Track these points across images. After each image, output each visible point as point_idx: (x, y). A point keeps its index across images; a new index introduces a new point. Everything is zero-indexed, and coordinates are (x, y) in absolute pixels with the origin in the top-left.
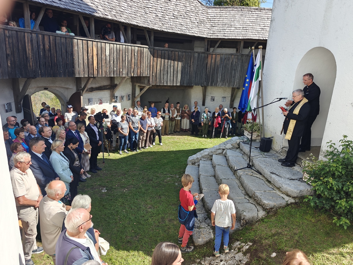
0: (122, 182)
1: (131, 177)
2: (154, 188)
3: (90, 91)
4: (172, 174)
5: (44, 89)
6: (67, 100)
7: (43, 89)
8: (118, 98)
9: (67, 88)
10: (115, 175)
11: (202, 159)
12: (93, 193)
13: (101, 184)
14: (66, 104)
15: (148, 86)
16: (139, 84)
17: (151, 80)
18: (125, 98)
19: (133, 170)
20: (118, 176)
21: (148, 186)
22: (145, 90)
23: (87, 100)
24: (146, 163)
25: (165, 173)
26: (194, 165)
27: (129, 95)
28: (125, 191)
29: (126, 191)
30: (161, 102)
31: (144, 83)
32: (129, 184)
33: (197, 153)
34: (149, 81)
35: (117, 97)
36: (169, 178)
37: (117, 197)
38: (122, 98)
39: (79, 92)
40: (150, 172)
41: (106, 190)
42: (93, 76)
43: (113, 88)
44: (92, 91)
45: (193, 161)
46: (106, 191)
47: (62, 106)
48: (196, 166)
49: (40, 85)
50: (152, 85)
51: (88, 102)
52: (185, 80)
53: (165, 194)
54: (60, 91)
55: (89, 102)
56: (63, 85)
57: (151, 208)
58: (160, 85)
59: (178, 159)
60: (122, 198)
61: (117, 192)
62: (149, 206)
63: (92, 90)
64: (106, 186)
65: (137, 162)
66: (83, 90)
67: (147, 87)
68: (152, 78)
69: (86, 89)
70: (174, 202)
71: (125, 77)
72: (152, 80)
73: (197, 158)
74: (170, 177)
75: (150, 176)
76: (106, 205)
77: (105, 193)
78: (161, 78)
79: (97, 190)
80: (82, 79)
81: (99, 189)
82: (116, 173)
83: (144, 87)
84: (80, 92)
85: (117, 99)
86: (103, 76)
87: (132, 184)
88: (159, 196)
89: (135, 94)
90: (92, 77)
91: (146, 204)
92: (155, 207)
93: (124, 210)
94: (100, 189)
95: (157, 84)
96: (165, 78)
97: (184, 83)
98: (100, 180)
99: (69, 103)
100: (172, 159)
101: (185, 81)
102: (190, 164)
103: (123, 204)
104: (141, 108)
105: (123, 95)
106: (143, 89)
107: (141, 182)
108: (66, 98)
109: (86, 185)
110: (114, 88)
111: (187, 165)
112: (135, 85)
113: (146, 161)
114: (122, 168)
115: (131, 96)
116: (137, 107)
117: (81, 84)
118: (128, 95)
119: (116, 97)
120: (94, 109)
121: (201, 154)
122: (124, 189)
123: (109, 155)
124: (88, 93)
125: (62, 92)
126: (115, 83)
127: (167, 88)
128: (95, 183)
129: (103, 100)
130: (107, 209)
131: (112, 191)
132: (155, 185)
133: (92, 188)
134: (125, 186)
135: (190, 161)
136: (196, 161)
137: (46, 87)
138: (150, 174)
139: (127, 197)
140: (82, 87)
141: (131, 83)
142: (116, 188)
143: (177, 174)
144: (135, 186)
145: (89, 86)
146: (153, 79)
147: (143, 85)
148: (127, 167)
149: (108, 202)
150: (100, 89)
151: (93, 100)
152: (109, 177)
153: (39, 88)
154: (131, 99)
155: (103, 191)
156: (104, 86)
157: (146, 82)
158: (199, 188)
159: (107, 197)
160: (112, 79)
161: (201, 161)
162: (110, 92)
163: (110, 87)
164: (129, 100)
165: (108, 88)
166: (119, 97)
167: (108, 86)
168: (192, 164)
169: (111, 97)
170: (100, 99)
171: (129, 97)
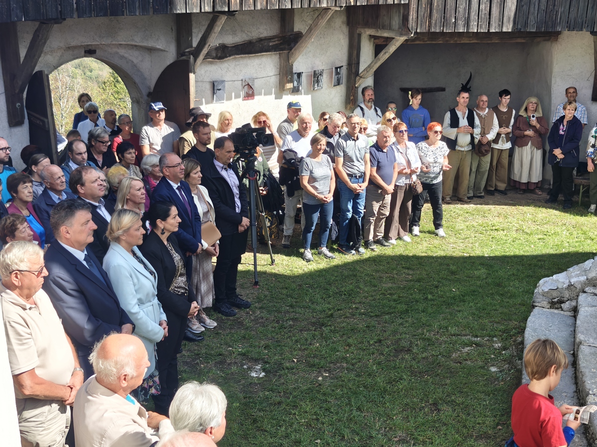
0: (311, 350)
1: (342, 337)
2: (415, 376)
3: (217, 55)
4: (477, 336)
5: (85, 52)
6: (149, 88)
7: (83, 53)
8: (304, 78)
9: (151, 50)
10: (291, 326)
11: (587, 289)
12: (225, 378)
13: (248, 352)
14: (146, 98)
15: (401, 35)
16: (372, 32)
17: (412, 15)
18: (325, 79)
19: (348, 315)
20: (301, 331)
21: (395, 368)
22: (392, 48)
23: (208, 87)
24: (390, 294)
25: (453, 330)
26: (557, 308)
27: (340, 67)
28: (320, 378)
29: (325, 378)
30: (443, 90)
31: (390, 28)
32: (334, 357)
33: (571, 269)
34: (405, 19)
35: (299, 75)
36: (467, 349)
37: (295, 397)
38: (316, 77)
39: (184, 60)
40: (402, 324)
41: (264, 370)
42: (226, 9)
43: (289, 45)
44: (223, 58)
45: (555, 294)
46: (263, 374)
47: (135, 105)
48: (566, 313)
49: (73, 44)
50: (416, 33)
51: (209, 92)
52: (534, 13)
53: (453, 401)
54: (130, 58)
55: (214, 93)
56: (138, 41)
57: (407, 442)
58: (443, 34)
59: (499, 285)
60: (312, 400)
61: (296, 381)
62: (399, 433)
63: (223, 53)
64: (263, 359)
65: (360, 288)
66: (196, 53)
67: (397, 41)
68: (415, 10)
69: (205, 51)
70: (485, 429)
71: (327, 9)
72: (415, 15)
73: (570, 286)
74: (471, 346)
75: (404, 336)
76: (262, 420)
77: (261, 383)
78: (448, 7)
79: (234, 368)
80: (193, 18)
81: (242, 365)
82: (293, 319)
83: (389, 40)
84: (188, 62)
85: (299, 82)
86: (259, 7)
87: (344, 359)
88: (435, 404)
89: (358, 63)
90: (223, 13)
91: (391, 428)
92: (421, 438)
93: (319, 441)
94: (245, 367)
95: (433, 30)
96: (461, 9)
97: (526, 24)
98: (244, 337)
99: (154, 96)
100: (478, 283)
101: (531, 17)
102: (545, 303)
103: (316, 422)
104: (376, 111)
105: (319, 68)
106: (386, 46)
107: (373, 354)
108: (145, 79)
109: (203, 351)
110: (292, 45)
111: (534, 307)
112: (360, 35)
113: (390, 285)
114: (312, 306)
115: (344, 72)
116: (362, 109)
117: (190, 33)
118: (336, 68)
119: (295, 76)
120: (228, 116)
121: (585, 271)
122: (319, 372)
123: (273, 261)
124: (211, 63)
125: (135, 61)
126: (296, 29)
127: (465, 41)
128: (230, 346)
129: (257, 85)
130: (266, 431)
131: (280, 376)
132: (418, 367)
133: (221, 363)
134: (323, 362)
135: (544, 294)
136: (567, 295)
137: (90, 48)
138: (401, 329)
139: (329, 400)
140: (195, 44)
141: (345, 29)
142: (293, 369)
143: (495, 336)
144: (353, 365)
145: (214, 41)
146: (421, 13)
147: (386, 34)
148: (329, 303)
149: (268, 409)
150: (249, 48)
151: (224, 87)
152: (273, 332)
153: (71, 52)
154: (344, 80)
155: (254, 374)
156: (260, 40)
157: (396, 21)
158: (573, 388)
159: (267, 393)
160: (285, 16)
161: (582, 297)
162: (278, 60)
163: (279, 42)
164: (338, 83)
165: (272, 46)
166: (307, 76)
167: (274, 40)
168: (549, 306)
169: (280, 76)
170: (247, 84)
171: (340, 74)
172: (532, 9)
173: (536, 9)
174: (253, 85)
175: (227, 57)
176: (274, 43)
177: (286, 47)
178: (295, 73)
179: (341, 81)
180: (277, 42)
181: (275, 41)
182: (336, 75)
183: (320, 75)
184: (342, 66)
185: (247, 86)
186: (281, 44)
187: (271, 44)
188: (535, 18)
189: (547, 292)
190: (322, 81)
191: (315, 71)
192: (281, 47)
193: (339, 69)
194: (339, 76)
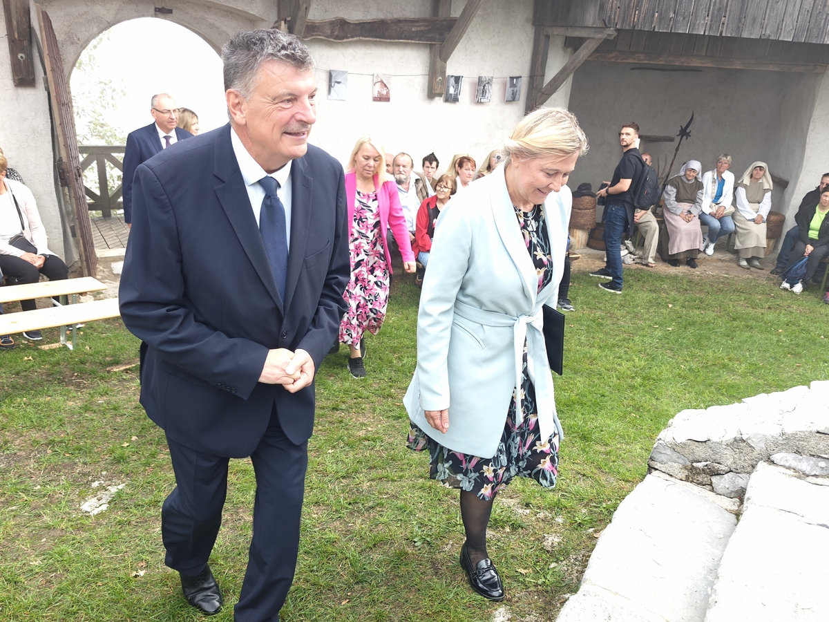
3: (332, 33)
5: (156, 10)
7: (152, 10)
11: (775, 457)
16: (563, 32)
17: (612, 3)
18: (495, 92)
22: (583, 54)
23: (325, 77)
30: (672, 139)
31: (582, 25)
34: (602, 8)
35: (457, 79)
38: (481, 87)
43: (441, 34)
44: (343, 38)
45: (700, 452)
48: (718, 500)
50: (616, 30)
51: (323, 84)
52: (792, 15)
54: (224, 28)
55: (330, 87)
63: (342, 31)
66: (292, 21)
69: (301, 16)
72: (616, 3)
73: (741, 440)
85: (457, 89)
89: (543, 76)
95: (640, 27)
97: (779, 28)
101: (787, 20)
102: (676, 468)
105: (486, 74)
110: (446, 35)
111: (651, 469)
112: (547, 37)
119: (452, 81)
124: (329, 45)
126: (454, 15)
129: (394, 84)
135: (675, 447)
137: (163, 5)
141: (530, 31)
146: (625, 2)
147: (577, 34)
150: (380, 30)
151: (346, 80)
155: (86, 506)
156: (399, 21)
157: (591, 14)
162: (428, 56)
163: (427, 28)
165: (417, 32)
166: (472, 84)
167: (417, 24)
168: (683, 476)
169: (428, 77)
170: (379, 80)
171: (516, 87)
172: (790, 9)
173: (798, 7)
174: (389, 83)
175: (347, 38)
176: (419, 29)
177: (437, 37)
178: (452, 76)
180: (422, 28)
181: (420, 26)
182: (511, 87)
183: (488, 83)
185: (379, 83)
186: (429, 31)
187: (413, 30)
188: (793, 21)
189: (684, 445)
190: (489, 92)
191: (480, 78)
192: (430, 35)
193: (515, 80)
194: (515, 89)
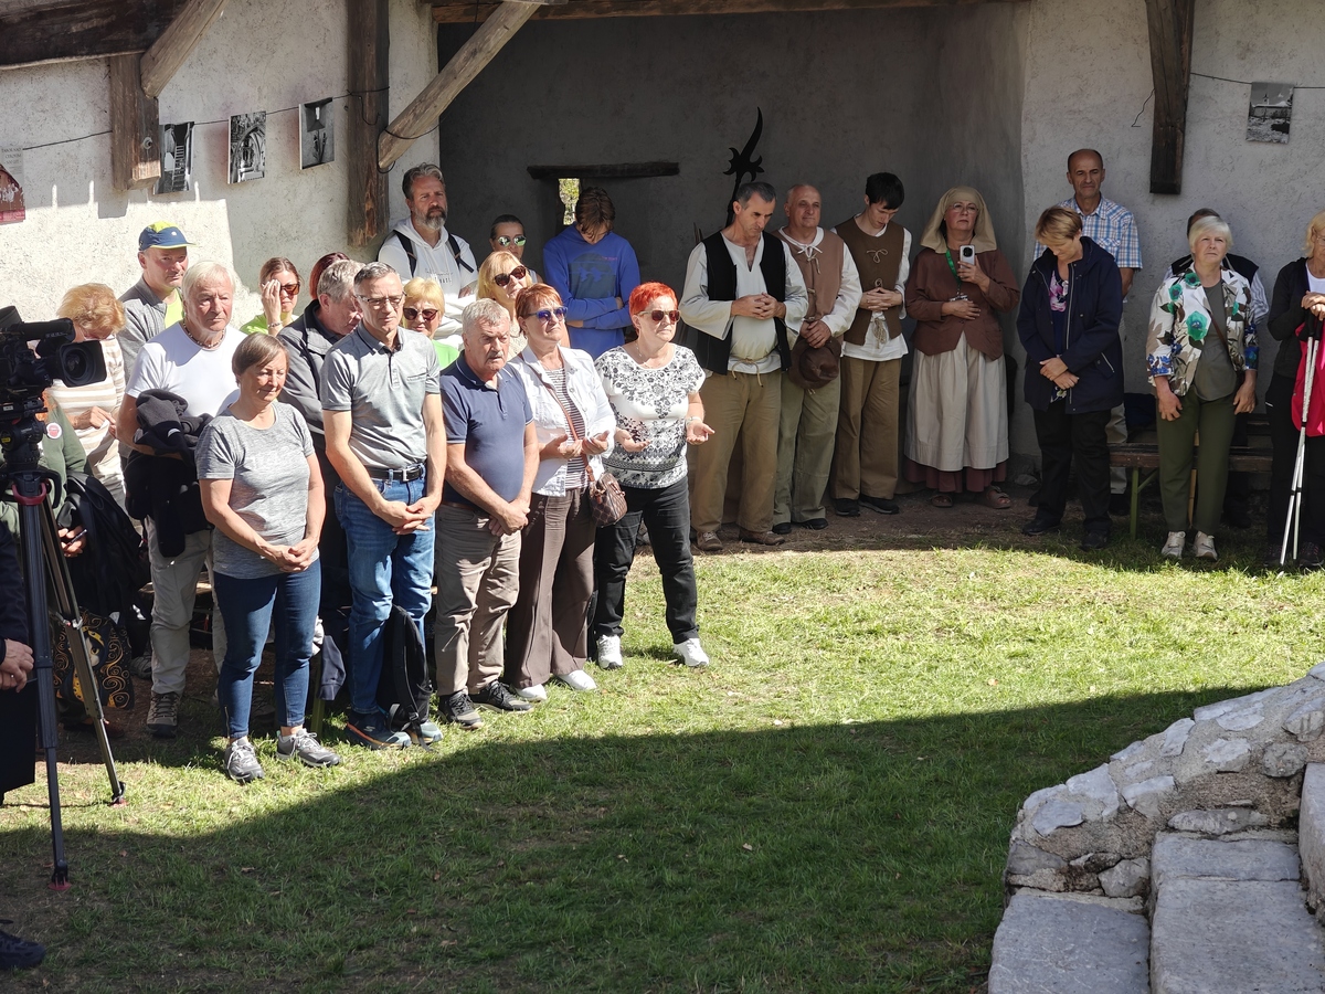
8: (198, 144)
18: (271, 145)
27: (323, 104)
35: (181, 132)
38: (240, 138)
43: (142, 28)
89: (384, 89)
104: (455, 248)
105: (249, 106)
110: (152, 30)
115: (336, 118)
118: (310, 107)
119: (168, 138)
129: (29, 174)
154: (338, 146)
162: (105, 83)
163: (106, 21)
164: (319, 157)
165: (82, 35)
166: (210, 135)
167: (84, 15)
169: (113, 138)
171: (322, 127)
174: (20, 170)
176: (87, 26)
177: (132, 38)
178: (168, 127)
179: (328, 150)
180: (95, 22)
181: (88, 19)
182: (309, 130)
183: (255, 130)
184: (330, 100)
186: (111, 28)
187: (74, 30)
190: (260, 152)
191: (235, 119)
192: (114, 37)
193: (318, 110)
194: (321, 132)
